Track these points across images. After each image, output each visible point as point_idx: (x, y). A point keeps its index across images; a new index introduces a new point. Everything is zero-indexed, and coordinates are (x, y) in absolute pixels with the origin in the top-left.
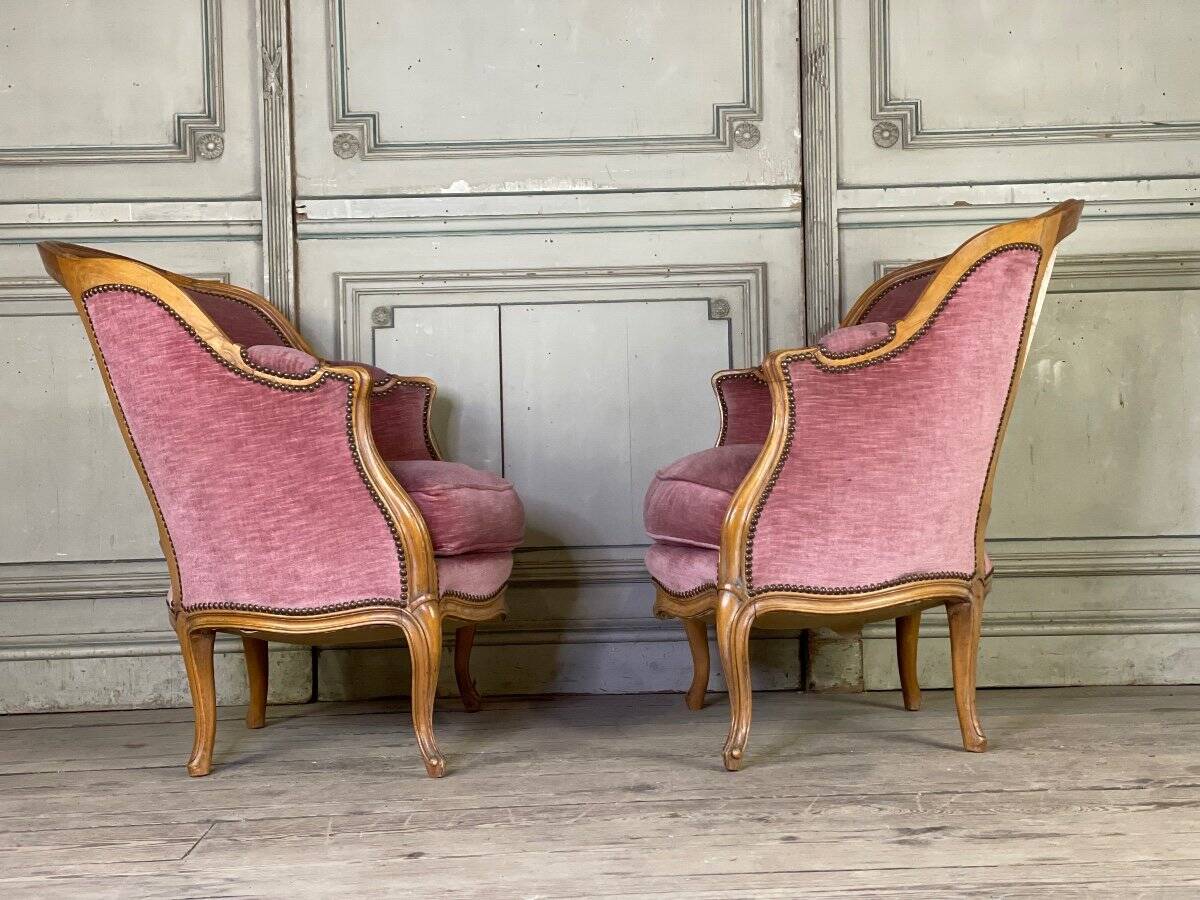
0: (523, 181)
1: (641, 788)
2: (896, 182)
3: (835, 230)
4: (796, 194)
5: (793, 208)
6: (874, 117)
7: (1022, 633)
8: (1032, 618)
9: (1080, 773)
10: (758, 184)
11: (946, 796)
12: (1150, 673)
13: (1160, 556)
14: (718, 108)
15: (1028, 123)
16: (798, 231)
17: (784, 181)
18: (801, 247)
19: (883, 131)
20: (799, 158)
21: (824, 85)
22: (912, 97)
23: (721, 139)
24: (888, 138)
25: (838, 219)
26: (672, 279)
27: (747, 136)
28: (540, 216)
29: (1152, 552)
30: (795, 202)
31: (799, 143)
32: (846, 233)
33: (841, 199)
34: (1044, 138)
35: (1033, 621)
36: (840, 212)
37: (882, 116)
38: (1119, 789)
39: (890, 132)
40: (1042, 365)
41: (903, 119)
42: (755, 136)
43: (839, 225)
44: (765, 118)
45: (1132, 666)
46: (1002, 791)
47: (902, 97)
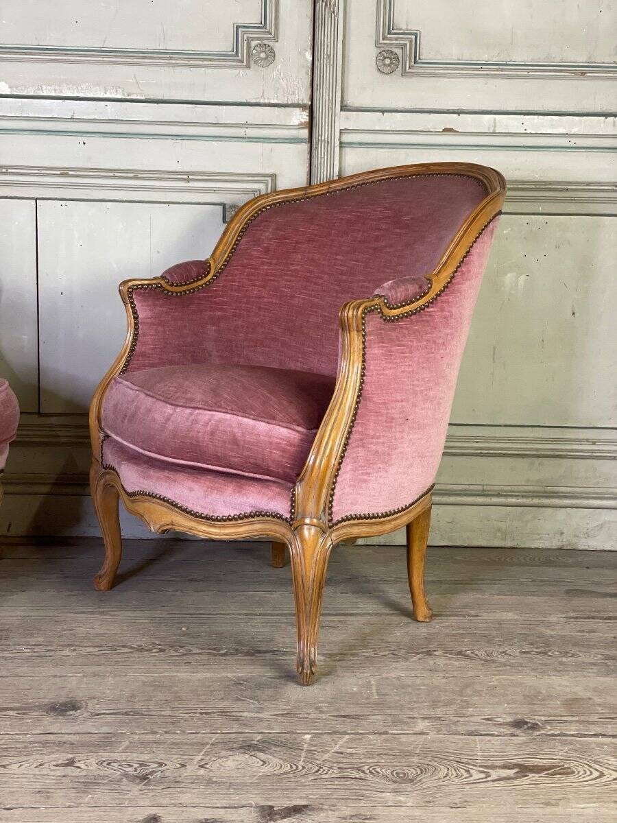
0: (60, 86)
1: (65, 708)
2: (393, 106)
3: (337, 149)
4: (304, 113)
5: (301, 126)
6: (377, 45)
7: (473, 503)
8: (483, 491)
9: (467, 704)
10: (272, 102)
11: (335, 737)
12: (576, 540)
13: (594, 444)
14: (238, 27)
15: (514, 58)
16: (305, 147)
17: (295, 100)
18: (307, 162)
19: (385, 58)
20: (310, 79)
21: (334, 12)
22: (413, 27)
23: (240, 57)
24: (389, 66)
25: (340, 139)
26: (191, 184)
27: (263, 55)
28: (72, 119)
29: (587, 440)
30: (303, 120)
31: (310, 64)
32: (348, 151)
33: (344, 120)
34: (526, 73)
35: (484, 494)
36: (341, 132)
37: (385, 44)
38: (492, 735)
39: (391, 59)
40: (509, 278)
41: (403, 47)
42: (271, 55)
43: (341, 143)
44: (280, 40)
45: (562, 534)
46: (386, 733)
47: (404, 27)
